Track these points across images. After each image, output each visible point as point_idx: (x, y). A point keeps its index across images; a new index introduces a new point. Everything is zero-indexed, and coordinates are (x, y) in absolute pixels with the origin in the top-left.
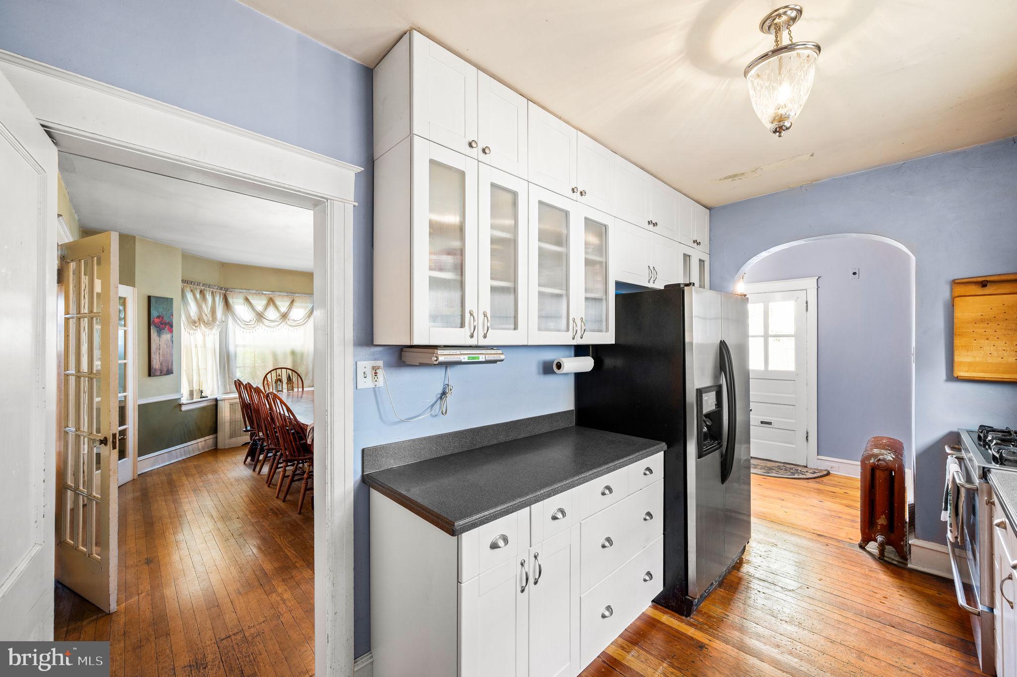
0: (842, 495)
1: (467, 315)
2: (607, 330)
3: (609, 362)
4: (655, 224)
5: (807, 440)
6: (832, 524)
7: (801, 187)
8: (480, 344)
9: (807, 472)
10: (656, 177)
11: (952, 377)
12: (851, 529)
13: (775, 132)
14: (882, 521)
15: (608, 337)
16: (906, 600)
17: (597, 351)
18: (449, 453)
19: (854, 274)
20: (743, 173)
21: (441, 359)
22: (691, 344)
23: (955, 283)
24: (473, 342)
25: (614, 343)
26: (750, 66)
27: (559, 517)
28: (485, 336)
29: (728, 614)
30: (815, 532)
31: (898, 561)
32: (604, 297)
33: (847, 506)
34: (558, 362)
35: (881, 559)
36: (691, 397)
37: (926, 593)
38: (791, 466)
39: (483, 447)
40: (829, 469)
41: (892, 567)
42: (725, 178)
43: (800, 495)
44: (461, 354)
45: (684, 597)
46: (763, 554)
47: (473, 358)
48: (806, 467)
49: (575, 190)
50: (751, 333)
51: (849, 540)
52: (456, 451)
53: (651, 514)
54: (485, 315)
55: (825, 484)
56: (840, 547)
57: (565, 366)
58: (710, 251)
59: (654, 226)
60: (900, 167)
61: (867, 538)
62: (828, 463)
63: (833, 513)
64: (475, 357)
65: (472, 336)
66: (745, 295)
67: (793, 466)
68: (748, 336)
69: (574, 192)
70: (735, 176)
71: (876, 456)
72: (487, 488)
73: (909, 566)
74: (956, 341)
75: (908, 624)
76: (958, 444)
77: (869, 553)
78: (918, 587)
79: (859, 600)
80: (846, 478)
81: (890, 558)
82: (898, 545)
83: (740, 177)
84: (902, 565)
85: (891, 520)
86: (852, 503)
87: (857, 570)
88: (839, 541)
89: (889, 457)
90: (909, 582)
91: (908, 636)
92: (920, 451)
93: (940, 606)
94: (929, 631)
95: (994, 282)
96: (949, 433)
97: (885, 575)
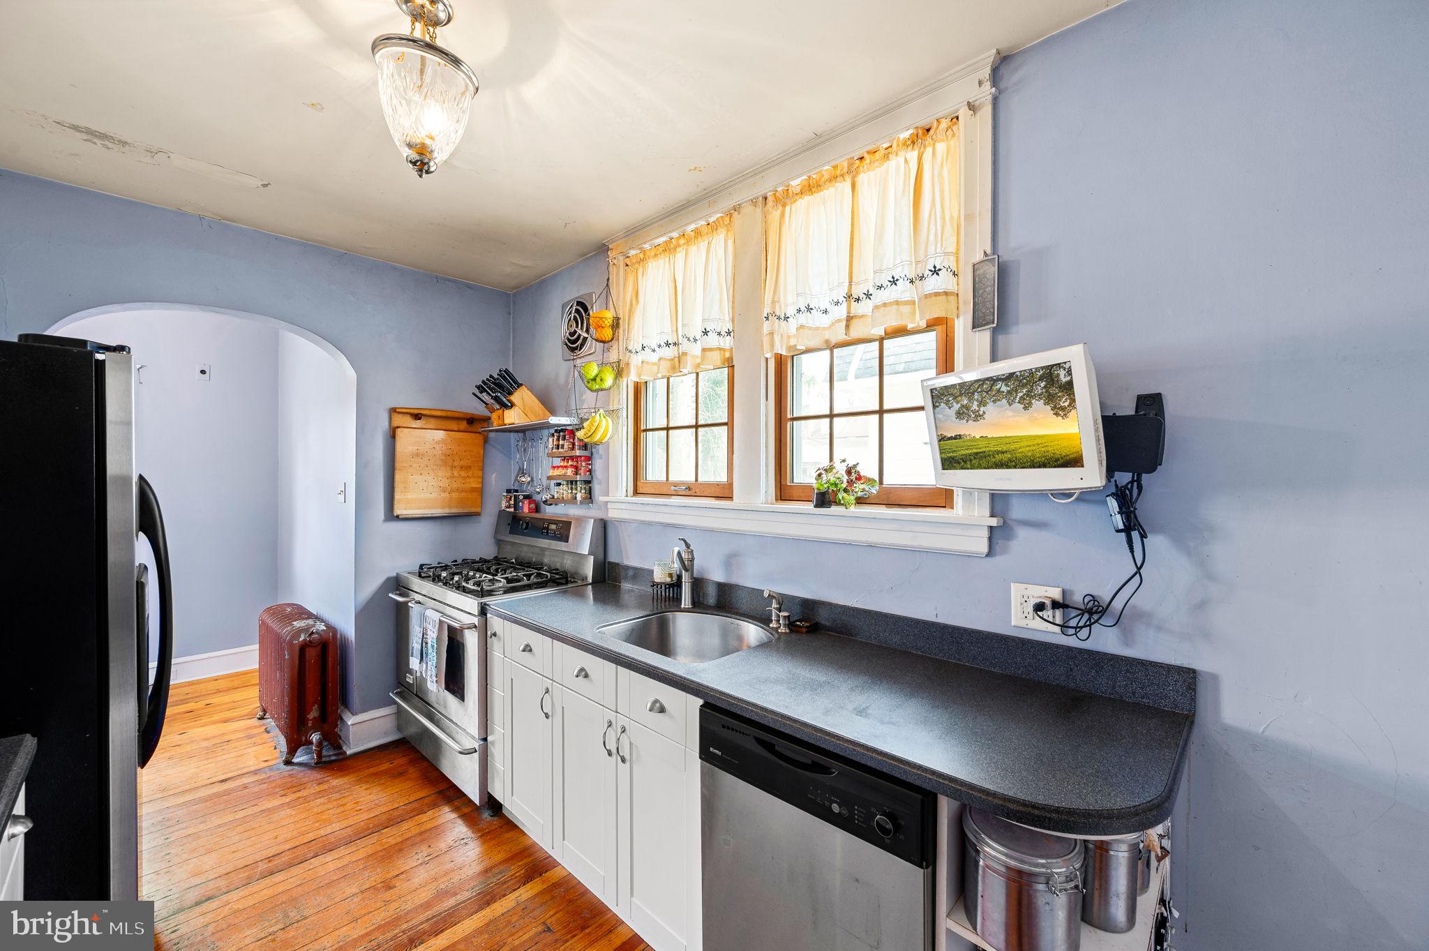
6: (226, 757)
11: (391, 516)
12: (255, 748)
13: (414, 163)
14: (313, 714)
16: (375, 790)
19: (203, 372)
20: (131, 143)
23: (395, 412)
30: (214, 780)
31: (335, 755)
33: (225, 722)
35: (321, 764)
37: (382, 771)
41: (335, 765)
51: (266, 764)
56: (265, 779)
61: (294, 746)
63: (214, 741)
70: (104, 136)
71: (300, 631)
74: (398, 477)
75: (396, 813)
76: (397, 589)
77: (300, 764)
78: (372, 770)
79: (336, 826)
80: (191, 684)
81: (330, 756)
82: (333, 738)
83: (110, 145)
84: (341, 757)
85: (323, 710)
86: (228, 714)
87: (305, 794)
88: (255, 772)
89: (322, 627)
90: (359, 770)
91: (405, 826)
92: (359, 609)
93: (401, 774)
94: (415, 805)
95: (425, 416)
96: (389, 579)
97: (336, 778)
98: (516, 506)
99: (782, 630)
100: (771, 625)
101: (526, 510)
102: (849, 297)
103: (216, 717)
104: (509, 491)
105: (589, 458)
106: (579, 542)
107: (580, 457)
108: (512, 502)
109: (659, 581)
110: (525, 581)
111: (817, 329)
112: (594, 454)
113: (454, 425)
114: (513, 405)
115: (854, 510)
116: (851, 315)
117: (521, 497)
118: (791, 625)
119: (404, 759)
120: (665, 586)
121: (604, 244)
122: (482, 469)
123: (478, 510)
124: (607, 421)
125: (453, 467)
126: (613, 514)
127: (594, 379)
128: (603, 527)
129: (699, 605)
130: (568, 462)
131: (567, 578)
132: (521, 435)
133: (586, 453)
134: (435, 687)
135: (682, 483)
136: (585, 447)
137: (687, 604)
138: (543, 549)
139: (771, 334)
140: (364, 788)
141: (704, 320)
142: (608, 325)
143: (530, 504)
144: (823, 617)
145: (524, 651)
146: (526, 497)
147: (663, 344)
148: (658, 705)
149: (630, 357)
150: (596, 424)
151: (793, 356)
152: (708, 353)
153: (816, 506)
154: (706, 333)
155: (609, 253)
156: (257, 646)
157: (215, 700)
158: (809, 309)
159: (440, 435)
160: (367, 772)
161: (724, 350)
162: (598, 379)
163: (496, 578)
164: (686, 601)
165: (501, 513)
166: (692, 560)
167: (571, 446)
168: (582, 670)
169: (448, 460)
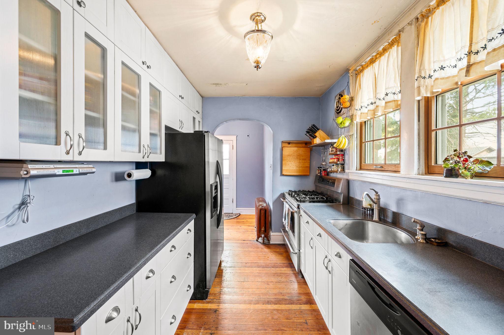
0: (246, 222)
1: (63, 135)
2: (161, 153)
3: (160, 172)
4: (182, 98)
5: (233, 202)
6: (246, 235)
7: (239, 97)
8: (75, 159)
9: (233, 215)
10: (182, 72)
11: (282, 175)
12: (252, 235)
13: (255, 67)
14: (263, 229)
15: (160, 157)
16: (273, 256)
17: (153, 166)
18: (30, 255)
19: (248, 136)
20: (221, 84)
21: (33, 172)
22: (208, 162)
23: (283, 142)
24: (69, 158)
25: (164, 161)
26: (248, 33)
27: (150, 276)
28: (80, 153)
29: (222, 289)
30: (242, 239)
31: (268, 242)
32: (158, 134)
33: (249, 226)
34: (129, 173)
35: (264, 243)
36: (208, 188)
38: (227, 214)
39: (67, 242)
40: (240, 213)
41: (267, 245)
42: (213, 84)
43: (233, 226)
44: (55, 168)
45: (204, 290)
46: (228, 255)
47: (67, 171)
48: (232, 213)
49: (145, 63)
50: (224, 158)
51: (253, 239)
52: (38, 252)
53: (190, 254)
54: (80, 137)
55: (240, 219)
56: (251, 243)
57: (134, 176)
58: (202, 117)
59: (182, 99)
60: (269, 98)
61: (259, 237)
62: (239, 210)
63: (245, 230)
64: (69, 171)
65: (68, 153)
66: (222, 140)
67: (228, 214)
68: (223, 159)
69: (143, 64)
70: (218, 84)
71: (260, 205)
72: (91, 275)
73: (271, 243)
74: (283, 162)
75: (276, 265)
76: (283, 197)
77: (260, 242)
78: (275, 250)
79: (262, 262)
80: (246, 215)
81: (266, 242)
82: (267, 237)
83: (219, 86)
84: (269, 244)
85: (265, 228)
86: (250, 224)
87: (258, 250)
88: (250, 241)
89: (265, 205)
90: (272, 249)
91: (277, 269)
92: (274, 201)
93: (281, 254)
94: (281, 264)
95: (291, 143)
96: (281, 194)
97: (266, 249)
98: (320, 173)
99: (421, 240)
100: (416, 237)
101: (323, 175)
102: (470, 53)
103: (247, 225)
104: (318, 168)
105: (343, 155)
106: (338, 187)
107: (340, 154)
108: (319, 172)
109: (365, 207)
110: (316, 200)
111: (448, 78)
112: (345, 153)
113: (300, 145)
114: (316, 137)
115: (469, 180)
116: (471, 63)
117: (322, 170)
118: (427, 239)
119: (283, 250)
120: (367, 209)
121: (348, 68)
122: (310, 160)
123: (309, 174)
124: (345, 140)
125: (300, 159)
126: (351, 177)
127: (341, 123)
128: (348, 182)
129: (382, 220)
130: (336, 157)
131: (333, 201)
132: (323, 147)
133: (342, 153)
134: (288, 228)
135: (379, 165)
136: (342, 151)
137: (376, 218)
138: (328, 189)
139: (419, 87)
140: (271, 254)
141: (386, 89)
142: (347, 101)
143: (324, 172)
144: (451, 240)
145: (306, 223)
146: (324, 170)
147: (369, 104)
148: (339, 254)
149: (356, 112)
150: (340, 141)
151: (436, 96)
152: (388, 104)
153: (446, 177)
154: (387, 95)
155: (349, 72)
156: (255, 209)
157: (249, 220)
158: (442, 68)
159: (296, 149)
160: (273, 250)
161: (397, 101)
162: (342, 123)
163: (306, 197)
164: (376, 217)
165: (317, 175)
166: (379, 199)
167: (336, 151)
168: (320, 234)
169: (299, 157)
